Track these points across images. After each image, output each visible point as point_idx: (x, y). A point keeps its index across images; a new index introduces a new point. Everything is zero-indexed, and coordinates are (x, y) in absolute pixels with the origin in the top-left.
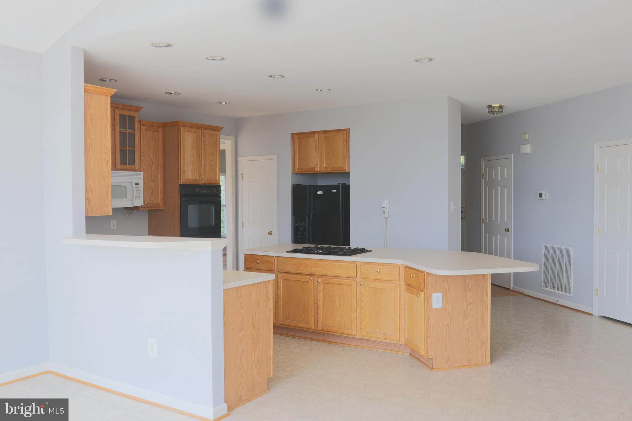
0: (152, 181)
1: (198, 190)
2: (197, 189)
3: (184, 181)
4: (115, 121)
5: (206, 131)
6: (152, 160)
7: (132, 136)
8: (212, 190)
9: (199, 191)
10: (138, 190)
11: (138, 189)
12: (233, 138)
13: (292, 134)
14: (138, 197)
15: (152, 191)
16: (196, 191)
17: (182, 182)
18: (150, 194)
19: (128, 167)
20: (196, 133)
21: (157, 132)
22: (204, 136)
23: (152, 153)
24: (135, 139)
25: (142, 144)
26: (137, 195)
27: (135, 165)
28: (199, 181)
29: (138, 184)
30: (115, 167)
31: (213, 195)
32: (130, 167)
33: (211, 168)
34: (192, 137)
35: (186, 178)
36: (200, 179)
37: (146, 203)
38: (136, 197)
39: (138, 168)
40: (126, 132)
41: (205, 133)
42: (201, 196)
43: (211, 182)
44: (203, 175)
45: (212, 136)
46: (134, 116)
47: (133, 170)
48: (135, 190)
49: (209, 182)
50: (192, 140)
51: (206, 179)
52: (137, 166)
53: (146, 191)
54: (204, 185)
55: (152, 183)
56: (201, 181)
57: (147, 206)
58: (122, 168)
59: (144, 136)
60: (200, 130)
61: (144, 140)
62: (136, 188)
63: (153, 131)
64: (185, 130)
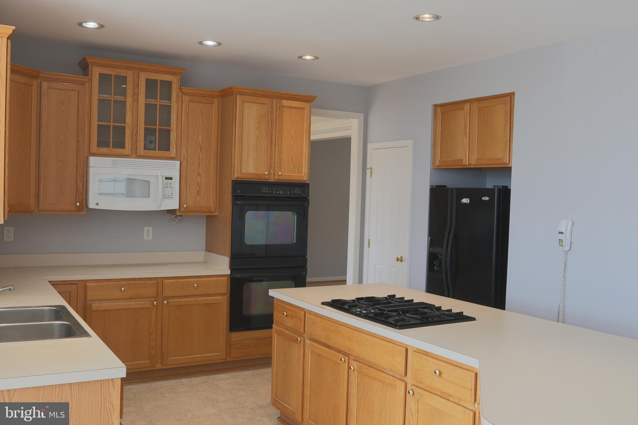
0: (199, 174)
1: (265, 190)
2: (265, 188)
3: (240, 176)
4: (138, 88)
5: (285, 102)
6: (200, 144)
7: (168, 109)
8: (294, 191)
9: (267, 191)
10: (170, 187)
11: (170, 185)
12: (362, 115)
13: (436, 106)
14: (170, 196)
15: (199, 188)
16: (262, 191)
17: (235, 177)
18: (196, 192)
19: (157, 153)
20: (266, 104)
21: (210, 104)
22: (279, 109)
23: (200, 135)
24: (172, 114)
25: (184, 121)
26: (168, 194)
27: (170, 151)
28: (267, 177)
29: (171, 179)
30: (136, 153)
31: (295, 198)
32: (161, 153)
33: (291, 157)
34: (257, 110)
35: (243, 171)
36: (269, 174)
37: (185, 206)
38: (166, 196)
39: (173, 155)
40: (157, 104)
41: (283, 105)
42: (272, 199)
43: (290, 178)
44: (277, 167)
45: (296, 110)
46: (171, 82)
47: (166, 158)
48: (165, 187)
49: (287, 178)
50: (257, 116)
51: (280, 174)
52: (173, 152)
53: (188, 189)
54: (278, 182)
55: (199, 178)
56: (272, 177)
57: (188, 210)
58: (146, 154)
59: (186, 110)
60: (274, 101)
61: (186, 115)
62: (168, 183)
63: (202, 103)
64: (245, 101)
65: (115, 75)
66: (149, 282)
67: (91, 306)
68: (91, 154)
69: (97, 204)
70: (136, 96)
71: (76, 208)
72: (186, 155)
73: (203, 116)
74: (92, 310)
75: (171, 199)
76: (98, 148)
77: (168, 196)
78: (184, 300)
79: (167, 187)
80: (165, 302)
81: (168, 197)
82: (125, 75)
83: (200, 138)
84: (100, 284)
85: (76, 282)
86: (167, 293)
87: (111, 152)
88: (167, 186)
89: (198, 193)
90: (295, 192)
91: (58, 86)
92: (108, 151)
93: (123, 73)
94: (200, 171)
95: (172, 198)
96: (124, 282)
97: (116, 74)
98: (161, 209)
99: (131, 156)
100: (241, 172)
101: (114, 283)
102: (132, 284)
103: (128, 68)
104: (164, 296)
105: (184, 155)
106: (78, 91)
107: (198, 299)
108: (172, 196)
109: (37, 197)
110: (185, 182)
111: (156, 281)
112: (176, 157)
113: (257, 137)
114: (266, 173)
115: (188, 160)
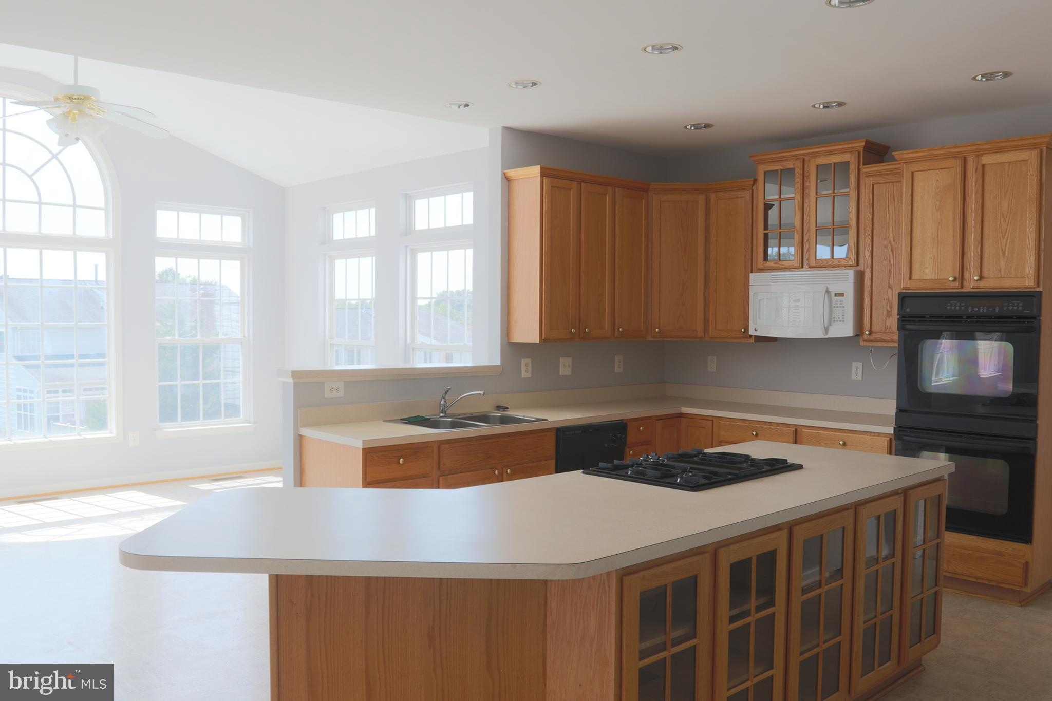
0: (890, 287)
2: (953, 303)
3: (908, 286)
4: (809, 180)
5: (987, 159)
6: (890, 242)
8: (1008, 306)
9: (958, 308)
10: (840, 307)
11: (841, 304)
14: (841, 319)
15: (891, 307)
16: (949, 308)
17: (904, 287)
18: (885, 313)
19: (831, 261)
20: (953, 168)
22: (976, 171)
23: (891, 229)
24: (850, 205)
25: (866, 212)
26: (838, 316)
27: (847, 257)
28: (956, 285)
29: (842, 295)
30: (807, 264)
31: (1011, 317)
32: (836, 261)
33: (1002, 249)
34: (937, 180)
35: (916, 278)
36: (960, 278)
37: (867, 332)
38: (836, 320)
39: (852, 262)
41: (983, 163)
42: (970, 321)
43: (998, 284)
44: (973, 268)
45: (1011, 166)
46: (849, 162)
47: (843, 267)
48: (835, 307)
49: (992, 284)
50: (938, 189)
51: (976, 278)
52: (852, 258)
53: (874, 309)
54: (976, 292)
55: (890, 292)
56: (966, 284)
57: (872, 338)
58: (819, 265)
59: (869, 197)
60: (969, 160)
61: (869, 204)
62: (837, 301)
63: (893, 182)
64: (913, 170)
65: (781, 170)
66: (785, 429)
69: (756, 330)
70: (807, 191)
71: (742, 334)
72: (869, 261)
73: (894, 200)
75: (841, 322)
76: (764, 262)
77: (839, 318)
79: (837, 307)
81: (839, 320)
82: (792, 167)
83: (891, 234)
84: (733, 423)
85: (711, 418)
87: (778, 265)
88: (837, 305)
89: (889, 314)
90: (1011, 308)
91: (725, 196)
92: (774, 265)
93: (789, 165)
94: (892, 282)
95: (843, 321)
96: (757, 426)
97: (782, 168)
98: (829, 337)
99: (802, 267)
100: (910, 278)
101: (747, 424)
102: (766, 429)
103: (796, 157)
106: (746, 197)
108: (843, 318)
109: (706, 321)
110: (869, 299)
111: (794, 429)
112: (855, 264)
113: (939, 223)
114: (951, 279)
115: (874, 267)
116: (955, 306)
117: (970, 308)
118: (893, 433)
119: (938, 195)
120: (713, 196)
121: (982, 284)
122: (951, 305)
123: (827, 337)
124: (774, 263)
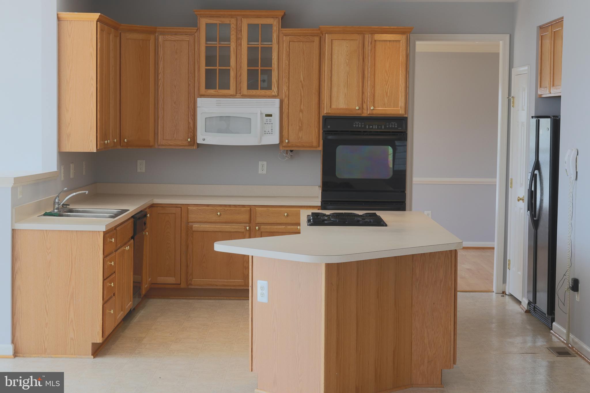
0: (301, 111)
1: (357, 125)
3: (329, 112)
4: (241, 33)
5: (378, 37)
6: (301, 81)
7: (269, 50)
8: (389, 125)
9: (360, 126)
10: (270, 124)
11: (270, 122)
12: (507, 36)
14: (270, 132)
15: (302, 124)
16: (354, 126)
17: (325, 113)
18: (298, 128)
19: (259, 92)
20: (357, 40)
21: (310, 42)
22: (371, 43)
23: (302, 73)
24: (273, 54)
25: (285, 60)
26: (268, 130)
27: (271, 89)
28: (359, 112)
29: (271, 115)
30: (240, 93)
31: (393, 132)
32: (263, 92)
33: (386, 91)
34: (347, 47)
35: (333, 106)
36: (362, 108)
37: (287, 141)
38: (266, 132)
39: (275, 93)
40: (259, 47)
41: (375, 39)
42: (366, 133)
43: (383, 112)
44: (369, 102)
45: (391, 43)
46: (272, 25)
47: (269, 96)
48: (265, 124)
49: (381, 112)
50: (347, 52)
51: (372, 108)
52: (275, 90)
53: (290, 125)
54: (371, 117)
55: (301, 114)
56: (365, 111)
57: (289, 145)
58: (250, 94)
59: (287, 50)
60: (366, 36)
61: (287, 55)
62: (267, 120)
63: (303, 42)
64: (332, 39)
65: (219, 24)
66: (243, 209)
67: (192, 227)
68: (201, 95)
69: (204, 140)
70: (239, 41)
71: (187, 143)
72: (287, 93)
73: (304, 54)
74: (193, 230)
75: (270, 134)
76: (206, 90)
77: (269, 131)
78: (276, 227)
79: (267, 124)
80: (257, 228)
81: (268, 132)
82: (228, 23)
83: (302, 76)
84: (199, 208)
85: (179, 206)
86: (259, 220)
87: (217, 93)
89: (301, 129)
90: (391, 126)
91: (172, 38)
92: (215, 93)
93: (227, 21)
94: (302, 107)
95: (272, 133)
96: (220, 208)
97: (221, 23)
98: (262, 144)
99: (236, 95)
100: (331, 107)
101: (211, 208)
102: (227, 210)
103: (231, 16)
104: (256, 223)
105: (286, 93)
106: (189, 41)
107: (289, 227)
108: (272, 131)
109: (156, 134)
110: (287, 119)
111: (249, 209)
112: (277, 95)
113: (348, 73)
114: (357, 108)
115: (290, 98)
116: (358, 124)
117: (367, 126)
118: (320, 205)
119: (347, 56)
120: (161, 38)
121: (374, 112)
122: (356, 124)
123: (260, 144)
124: (214, 91)
